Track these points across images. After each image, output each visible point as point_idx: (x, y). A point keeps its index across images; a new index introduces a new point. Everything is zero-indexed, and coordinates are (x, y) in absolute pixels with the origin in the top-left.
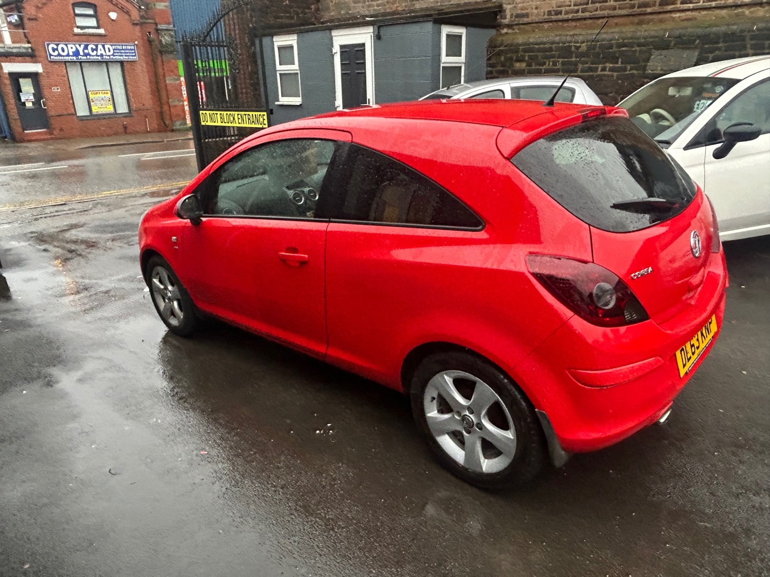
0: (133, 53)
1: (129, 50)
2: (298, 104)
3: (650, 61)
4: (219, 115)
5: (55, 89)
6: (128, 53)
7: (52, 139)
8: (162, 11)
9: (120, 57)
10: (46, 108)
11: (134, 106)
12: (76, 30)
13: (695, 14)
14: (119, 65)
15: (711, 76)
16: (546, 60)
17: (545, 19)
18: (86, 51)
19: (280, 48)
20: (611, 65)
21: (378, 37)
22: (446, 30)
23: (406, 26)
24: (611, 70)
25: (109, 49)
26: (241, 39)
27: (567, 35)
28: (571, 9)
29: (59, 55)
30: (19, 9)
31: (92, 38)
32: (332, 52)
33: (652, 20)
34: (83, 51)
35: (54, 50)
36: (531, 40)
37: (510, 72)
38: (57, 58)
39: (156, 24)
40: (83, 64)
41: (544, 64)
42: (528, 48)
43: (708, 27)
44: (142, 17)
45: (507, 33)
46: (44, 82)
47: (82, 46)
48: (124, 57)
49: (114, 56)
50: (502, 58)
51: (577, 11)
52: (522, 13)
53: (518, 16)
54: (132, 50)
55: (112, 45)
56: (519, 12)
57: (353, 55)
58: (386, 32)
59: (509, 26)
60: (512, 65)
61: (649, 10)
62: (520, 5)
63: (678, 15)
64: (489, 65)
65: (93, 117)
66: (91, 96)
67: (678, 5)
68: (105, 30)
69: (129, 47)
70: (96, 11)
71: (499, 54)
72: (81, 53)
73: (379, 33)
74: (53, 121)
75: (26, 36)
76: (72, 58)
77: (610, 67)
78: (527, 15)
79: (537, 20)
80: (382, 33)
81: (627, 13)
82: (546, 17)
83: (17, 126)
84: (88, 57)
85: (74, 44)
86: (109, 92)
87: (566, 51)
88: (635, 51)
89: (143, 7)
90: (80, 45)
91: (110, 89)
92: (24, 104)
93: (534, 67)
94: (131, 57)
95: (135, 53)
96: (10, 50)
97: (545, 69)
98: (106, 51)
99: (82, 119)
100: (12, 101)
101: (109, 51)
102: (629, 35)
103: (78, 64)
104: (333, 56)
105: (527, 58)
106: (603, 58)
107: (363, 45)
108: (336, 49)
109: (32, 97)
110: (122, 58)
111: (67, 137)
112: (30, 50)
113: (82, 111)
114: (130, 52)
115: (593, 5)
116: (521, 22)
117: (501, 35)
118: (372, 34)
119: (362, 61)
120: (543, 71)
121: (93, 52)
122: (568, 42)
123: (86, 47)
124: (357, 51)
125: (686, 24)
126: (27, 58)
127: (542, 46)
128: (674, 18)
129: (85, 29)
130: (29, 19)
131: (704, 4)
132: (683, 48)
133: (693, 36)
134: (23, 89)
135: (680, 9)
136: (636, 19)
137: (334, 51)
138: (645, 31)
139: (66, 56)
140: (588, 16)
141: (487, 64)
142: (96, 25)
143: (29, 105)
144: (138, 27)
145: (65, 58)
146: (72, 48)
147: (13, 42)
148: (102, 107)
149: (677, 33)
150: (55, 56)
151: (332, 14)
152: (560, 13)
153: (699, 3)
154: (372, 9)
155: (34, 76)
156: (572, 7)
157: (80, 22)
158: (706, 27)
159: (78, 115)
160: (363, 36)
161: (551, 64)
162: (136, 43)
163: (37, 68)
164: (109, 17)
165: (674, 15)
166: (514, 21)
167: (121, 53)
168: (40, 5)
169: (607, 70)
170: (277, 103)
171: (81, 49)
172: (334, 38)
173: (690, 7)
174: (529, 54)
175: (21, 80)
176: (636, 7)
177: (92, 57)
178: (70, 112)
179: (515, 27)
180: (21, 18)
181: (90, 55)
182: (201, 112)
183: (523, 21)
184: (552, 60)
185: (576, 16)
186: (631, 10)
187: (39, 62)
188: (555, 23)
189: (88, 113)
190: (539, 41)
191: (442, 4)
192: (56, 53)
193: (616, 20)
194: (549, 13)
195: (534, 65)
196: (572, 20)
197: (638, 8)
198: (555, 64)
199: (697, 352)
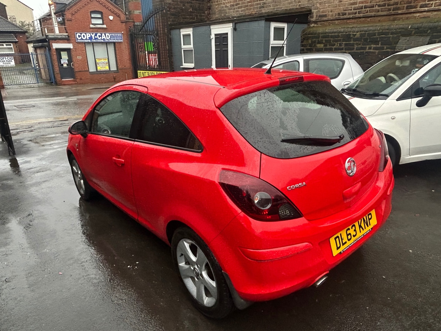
0: (121, 38)
1: (119, 36)
2: (192, 67)
3: (398, 43)
4: (147, 73)
5: (78, 57)
6: (118, 38)
7: (75, 84)
8: (137, 15)
9: (113, 40)
10: (74, 67)
11: (120, 67)
12: (91, 26)
13: (429, 14)
14: (113, 44)
15: (421, 54)
16: (335, 43)
17: (336, 18)
18: (96, 37)
19: (184, 36)
20: (374, 46)
21: (235, 29)
22: (273, 25)
23: (250, 23)
24: (374, 49)
25: (108, 36)
26: (164, 31)
27: (349, 28)
28: (352, 12)
29: (82, 39)
30: (63, 15)
31: (99, 30)
32: (210, 38)
33: (402, 18)
34: (94, 37)
35: (79, 36)
36: (327, 31)
37: (314, 49)
38: (80, 41)
39: (134, 22)
40: (94, 44)
41: (335, 45)
42: (326, 35)
43: (437, 22)
44: (127, 18)
45: (314, 26)
46: (73, 53)
47: (94, 34)
48: (116, 40)
49: (111, 39)
50: (310, 41)
51: (356, 13)
52: (323, 15)
53: (320, 16)
54: (120, 36)
55: (109, 34)
56: (321, 14)
57: (222, 39)
58: (240, 26)
59: (315, 22)
60: (315, 46)
61: (400, 12)
62: (321, 10)
63: (418, 15)
64: (302, 46)
65: (98, 72)
66: (97, 61)
67: (418, 9)
68: (106, 26)
69: (119, 35)
70: (102, 15)
71: (308, 39)
72: (93, 38)
73: (235, 26)
74: (77, 75)
75: (66, 30)
76: (88, 41)
77: (374, 47)
78: (325, 16)
79: (332, 19)
80: (237, 27)
81: (386, 14)
82: (337, 17)
83: (58, 77)
84: (97, 40)
85: (90, 33)
86: (107, 59)
87: (348, 37)
88: (390, 37)
89: (127, 13)
90: (93, 34)
91: (107, 57)
92: (62, 65)
93: (328, 47)
94: (120, 40)
95: (122, 38)
96: (57, 37)
97: (335, 48)
98: (107, 37)
99: (92, 73)
100: (57, 64)
101: (108, 37)
102: (386, 27)
103: (92, 44)
104: (211, 40)
105: (324, 42)
106: (369, 42)
107: (227, 34)
108: (213, 36)
109: (67, 62)
110: (114, 40)
111: (84, 84)
112: (67, 37)
113: (92, 69)
114: (119, 37)
115: (365, 9)
116: (322, 20)
117: (310, 27)
118: (232, 27)
119: (226, 43)
120: (334, 49)
121: (99, 37)
122: (349, 32)
123: (96, 35)
124: (224, 37)
125: (422, 20)
126: (65, 41)
127: (333, 34)
128: (415, 17)
129: (96, 25)
130: (67, 20)
131: (435, 7)
132: (419, 36)
133: (426, 28)
134: (62, 57)
135: (419, 11)
136: (392, 17)
137: (211, 37)
138: (396, 25)
139: (85, 40)
140: (362, 16)
141: (301, 45)
142: (102, 23)
143: (65, 65)
144: (124, 24)
145: (85, 41)
146: (88, 35)
147: (60, 32)
148: (103, 67)
149: (416, 26)
150: (80, 40)
151: (217, 16)
152: (345, 14)
153: (432, 7)
154: (238, 13)
155: (68, 50)
156: (353, 11)
157: (94, 21)
158: (435, 22)
159: (90, 71)
160: (227, 29)
161: (338, 45)
162: (123, 32)
163: (70, 46)
164: (109, 18)
165: (415, 15)
166: (318, 19)
167: (114, 38)
168: (74, 13)
169: (372, 49)
170: (181, 67)
171: (93, 36)
172: (212, 30)
173: (425, 9)
174: (325, 39)
175: (62, 53)
176: (392, 10)
177: (99, 40)
178: (85, 69)
179: (318, 23)
180: (64, 20)
181: (98, 39)
182: (138, 71)
183: (323, 19)
184: (339, 42)
185: (355, 16)
186: (388, 12)
187: (71, 43)
188: (342, 21)
189: (95, 70)
190: (332, 31)
191: (277, 10)
192: (80, 38)
193: (379, 18)
194: (339, 14)
195: (328, 45)
196: (352, 18)
197: (393, 10)
198: (340, 45)
199: (353, 239)
